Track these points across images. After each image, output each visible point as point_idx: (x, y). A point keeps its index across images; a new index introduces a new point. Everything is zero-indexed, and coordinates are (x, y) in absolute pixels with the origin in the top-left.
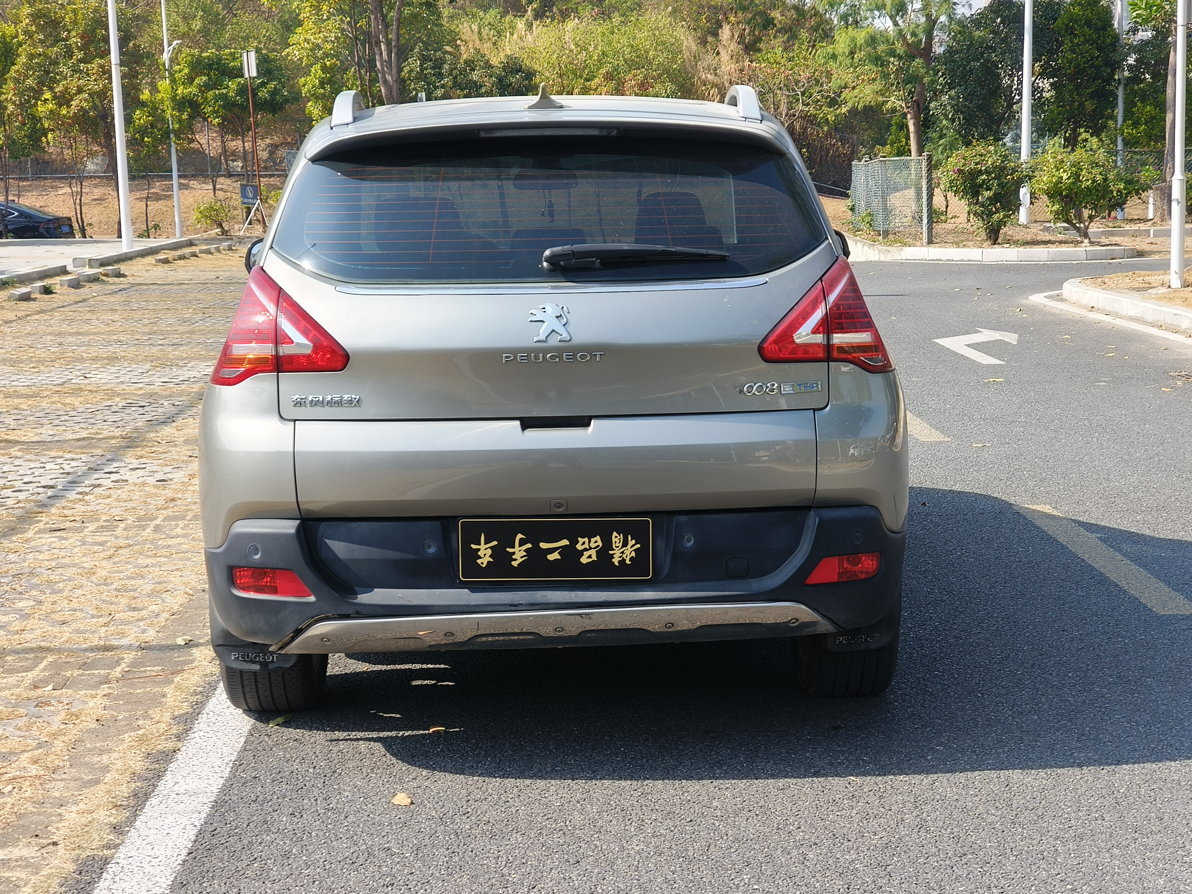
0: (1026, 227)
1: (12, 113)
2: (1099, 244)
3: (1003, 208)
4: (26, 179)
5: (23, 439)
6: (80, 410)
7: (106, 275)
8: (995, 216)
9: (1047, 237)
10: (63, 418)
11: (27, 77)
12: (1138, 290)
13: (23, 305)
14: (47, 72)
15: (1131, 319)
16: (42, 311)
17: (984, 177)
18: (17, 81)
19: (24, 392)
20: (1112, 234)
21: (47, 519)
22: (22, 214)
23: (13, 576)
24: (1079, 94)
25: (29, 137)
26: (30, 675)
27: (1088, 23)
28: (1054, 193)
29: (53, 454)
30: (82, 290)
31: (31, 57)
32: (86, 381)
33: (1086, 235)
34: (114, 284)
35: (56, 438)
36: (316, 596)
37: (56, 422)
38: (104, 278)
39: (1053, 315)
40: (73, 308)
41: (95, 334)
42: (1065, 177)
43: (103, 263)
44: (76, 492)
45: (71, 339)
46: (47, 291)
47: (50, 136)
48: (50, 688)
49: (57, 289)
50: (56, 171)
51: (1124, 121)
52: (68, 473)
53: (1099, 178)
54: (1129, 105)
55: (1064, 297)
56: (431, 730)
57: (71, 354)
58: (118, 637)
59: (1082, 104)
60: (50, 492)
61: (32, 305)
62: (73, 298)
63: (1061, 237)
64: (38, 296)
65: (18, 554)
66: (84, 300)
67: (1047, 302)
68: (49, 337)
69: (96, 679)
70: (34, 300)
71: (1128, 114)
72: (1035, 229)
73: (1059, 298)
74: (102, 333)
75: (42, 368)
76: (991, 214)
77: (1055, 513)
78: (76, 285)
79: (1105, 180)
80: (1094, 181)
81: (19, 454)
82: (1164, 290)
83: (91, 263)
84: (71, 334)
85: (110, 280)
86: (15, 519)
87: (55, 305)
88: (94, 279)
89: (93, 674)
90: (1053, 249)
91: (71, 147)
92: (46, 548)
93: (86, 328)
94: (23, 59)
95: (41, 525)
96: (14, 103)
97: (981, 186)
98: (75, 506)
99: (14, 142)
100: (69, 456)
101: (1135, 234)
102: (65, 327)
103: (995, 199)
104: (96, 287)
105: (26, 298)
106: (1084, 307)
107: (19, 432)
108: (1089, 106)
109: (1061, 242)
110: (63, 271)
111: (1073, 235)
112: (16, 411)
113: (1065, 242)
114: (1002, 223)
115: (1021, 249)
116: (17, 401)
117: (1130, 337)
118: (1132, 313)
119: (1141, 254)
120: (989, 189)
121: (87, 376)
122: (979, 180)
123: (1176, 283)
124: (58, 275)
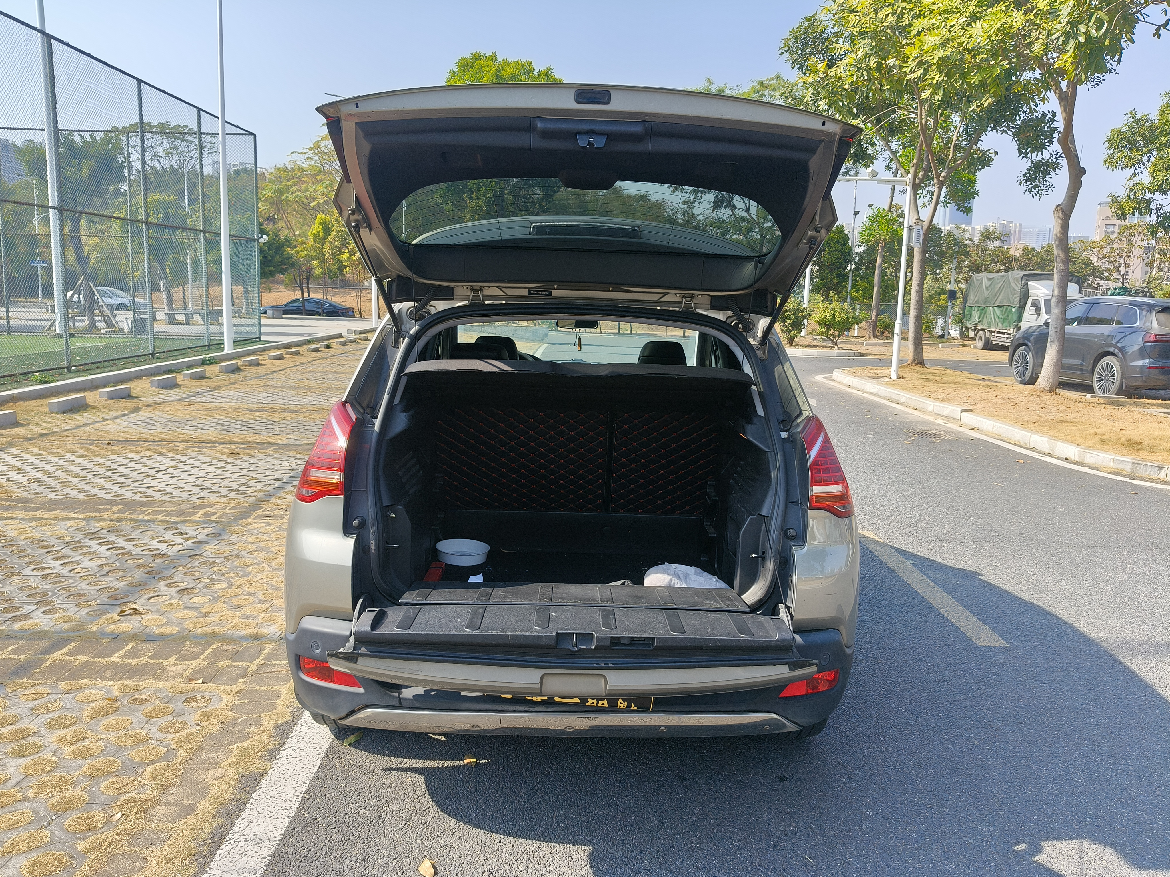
0: (804, 337)
1: (328, 258)
2: (841, 348)
3: (797, 329)
4: (337, 288)
5: (279, 442)
6: (318, 422)
7: (360, 339)
8: (792, 333)
9: (816, 344)
10: (307, 428)
11: (336, 241)
12: (874, 378)
13: (315, 353)
14: (345, 239)
15: (871, 394)
16: (322, 358)
17: (788, 313)
18: (331, 243)
19: (292, 408)
20: (846, 343)
21: (266, 507)
22: (331, 305)
23: (225, 557)
24: (831, 275)
25: (338, 269)
26: (194, 663)
27: (837, 242)
28: (822, 323)
29: (291, 454)
30: (346, 347)
31: (338, 232)
32: (328, 403)
33: (836, 344)
34: (363, 344)
35: (297, 442)
36: (364, 689)
37: (302, 430)
38: (359, 341)
39: (830, 389)
40: (337, 357)
41: (343, 373)
42: (828, 315)
43: (361, 333)
44: (291, 485)
45: (330, 376)
46: (328, 347)
47: (347, 269)
48: (200, 681)
49: (333, 345)
50: (351, 285)
51: (852, 289)
52: (293, 470)
53: (844, 317)
54: (855, 282)
55: (833, 378)
56: (466, 761)
57: (326, 385)
58: (269, 624)
59: (831, 280)
60: (277, 484)
61: (319, 354)
62: (341, 351)
63: (822, 344)
64: (323, 349)
65: (238, 535)
66: (345, 353)
67: (824, 380)
68: (319, 374)
69: (238, 672)
70: (321, 351)
71: (854, 286)
72: (809, 338)
73: (830, 378)
74: (346, 373)
75: (309, 393)
76: (790, 331)
77: (878, 539)
78: (344, 344)
79: (847, 318)
80: (842, 318)
81: (272, 453)
82: (888, 379)
83: (355, 332)
84: (331, 373)
85: (362, 342)
86: (247, 505)
87: (330, 355)
88: (354, 341)
89: (237, 666)
90: (820, 350)
91: (357, 275)
92: (256, 532)
93: (340, 369)
94: (334, 233)
95: (260, 512)
96: (329, 253)
97: (786, 317)
98: (286, 496)
99: (331, 271)
100: (299, 456)
101: (856, 344)
102: (330, 369)
103: (793, 324)
104: (354, 345)
105: (316, 350)
106: (845, 385)
107: (278, 437)
108: (836, 280)
109: (823, 347)
110: (340, 336)
111: (829, 343)
112: (283, 422)
113: (826, 347)
114: (795, 336)
115: (804, 349)
116: (286, 414)
117: (875, 406)
118: (872, 391)
119: (862, 355)
120: (790, 319)
121: (330, 399)
122: (786, 315)
123: (894, 376)
124: (337, 338)
